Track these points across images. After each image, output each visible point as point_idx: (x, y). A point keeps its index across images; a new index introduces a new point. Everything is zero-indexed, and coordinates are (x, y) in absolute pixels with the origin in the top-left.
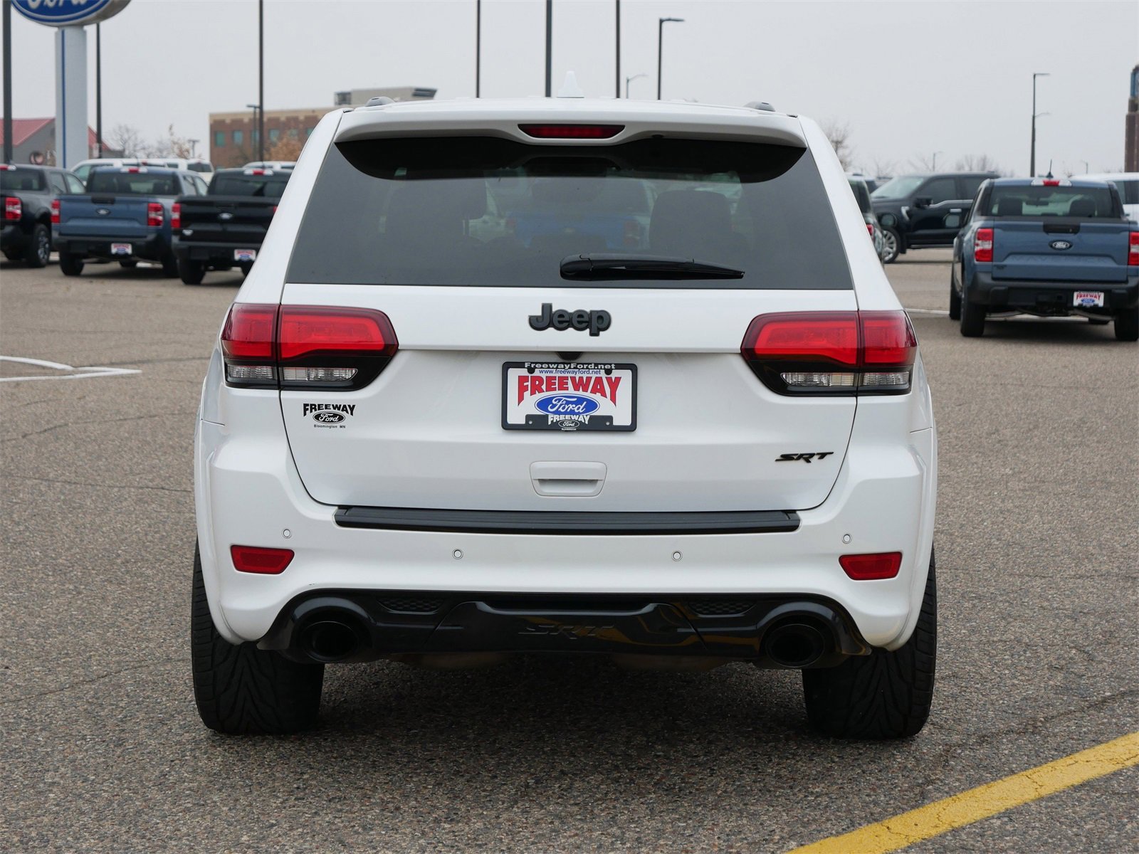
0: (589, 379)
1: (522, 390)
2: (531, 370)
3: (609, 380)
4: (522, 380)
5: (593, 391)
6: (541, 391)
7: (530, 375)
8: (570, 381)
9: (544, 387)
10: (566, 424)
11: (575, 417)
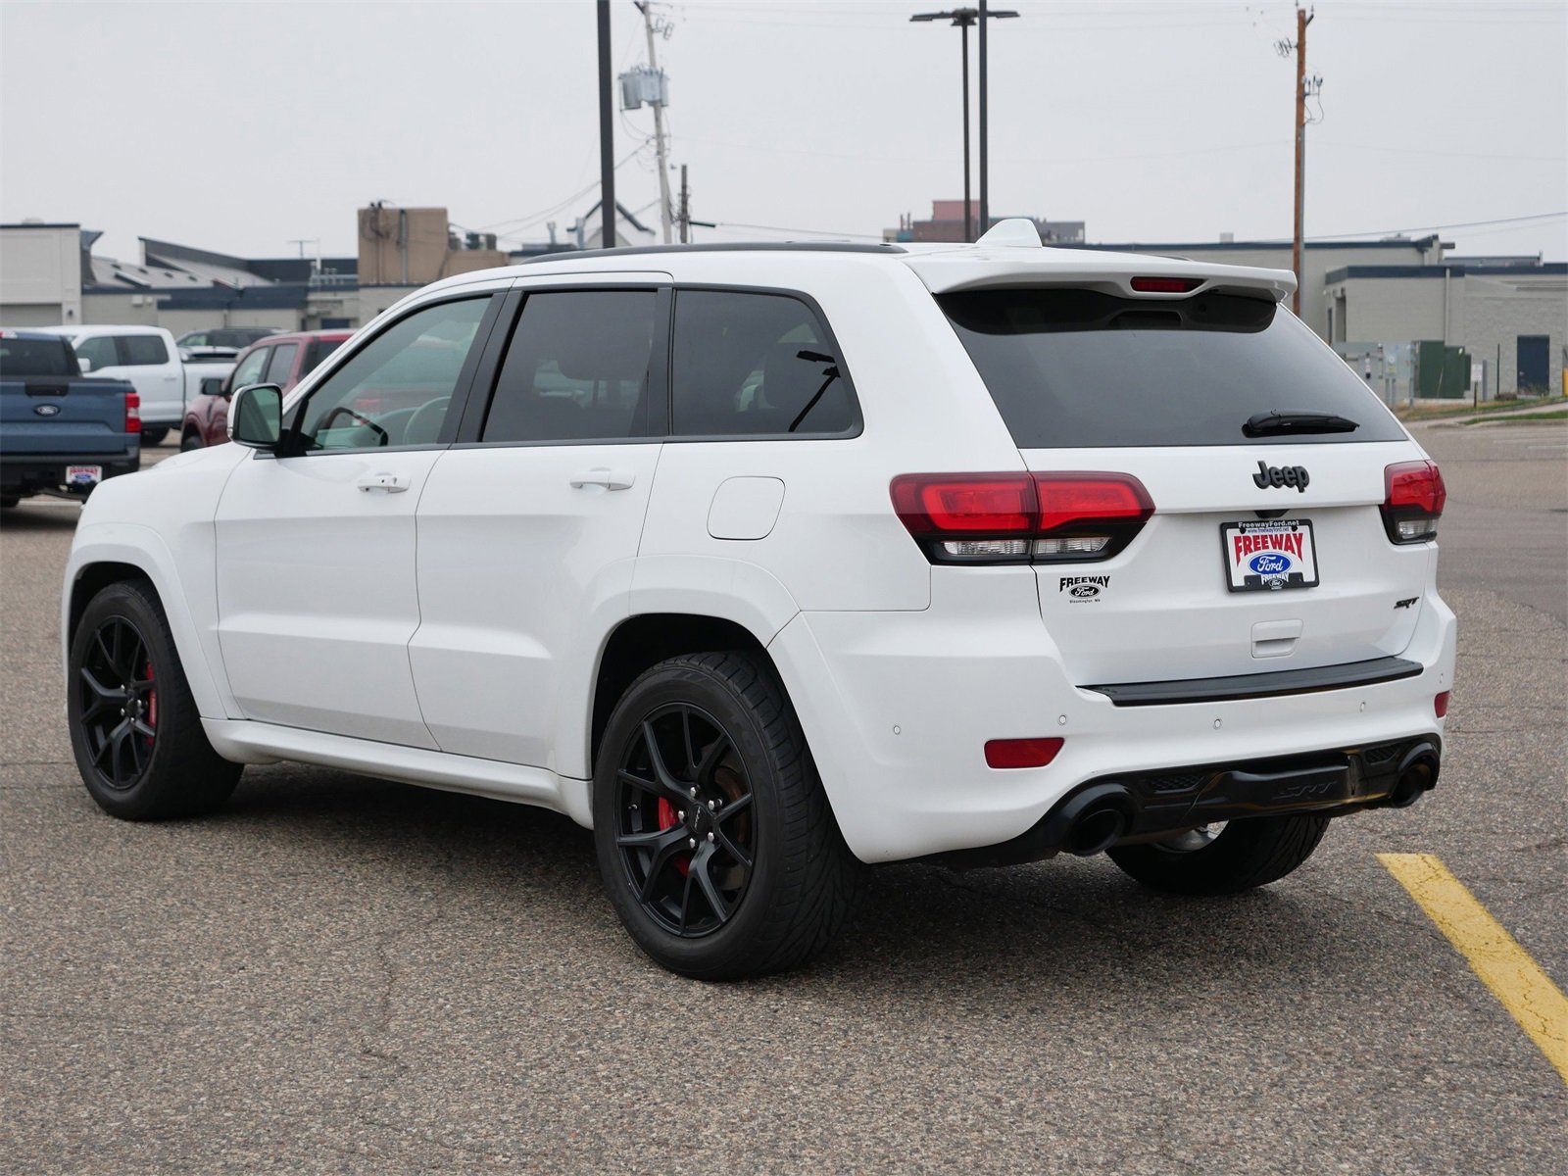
0: (1282, 536)
1: (1238, 550)
2: (1243, 531)
3: (1295, 535)
4: (1237, 540)
5: (1286, 549)
6: (1251, 551)
7: (1242, 535)
8: (1269, 539)
9: (1252, 547)
10: (1274, 583)
11: (1279, 576)
